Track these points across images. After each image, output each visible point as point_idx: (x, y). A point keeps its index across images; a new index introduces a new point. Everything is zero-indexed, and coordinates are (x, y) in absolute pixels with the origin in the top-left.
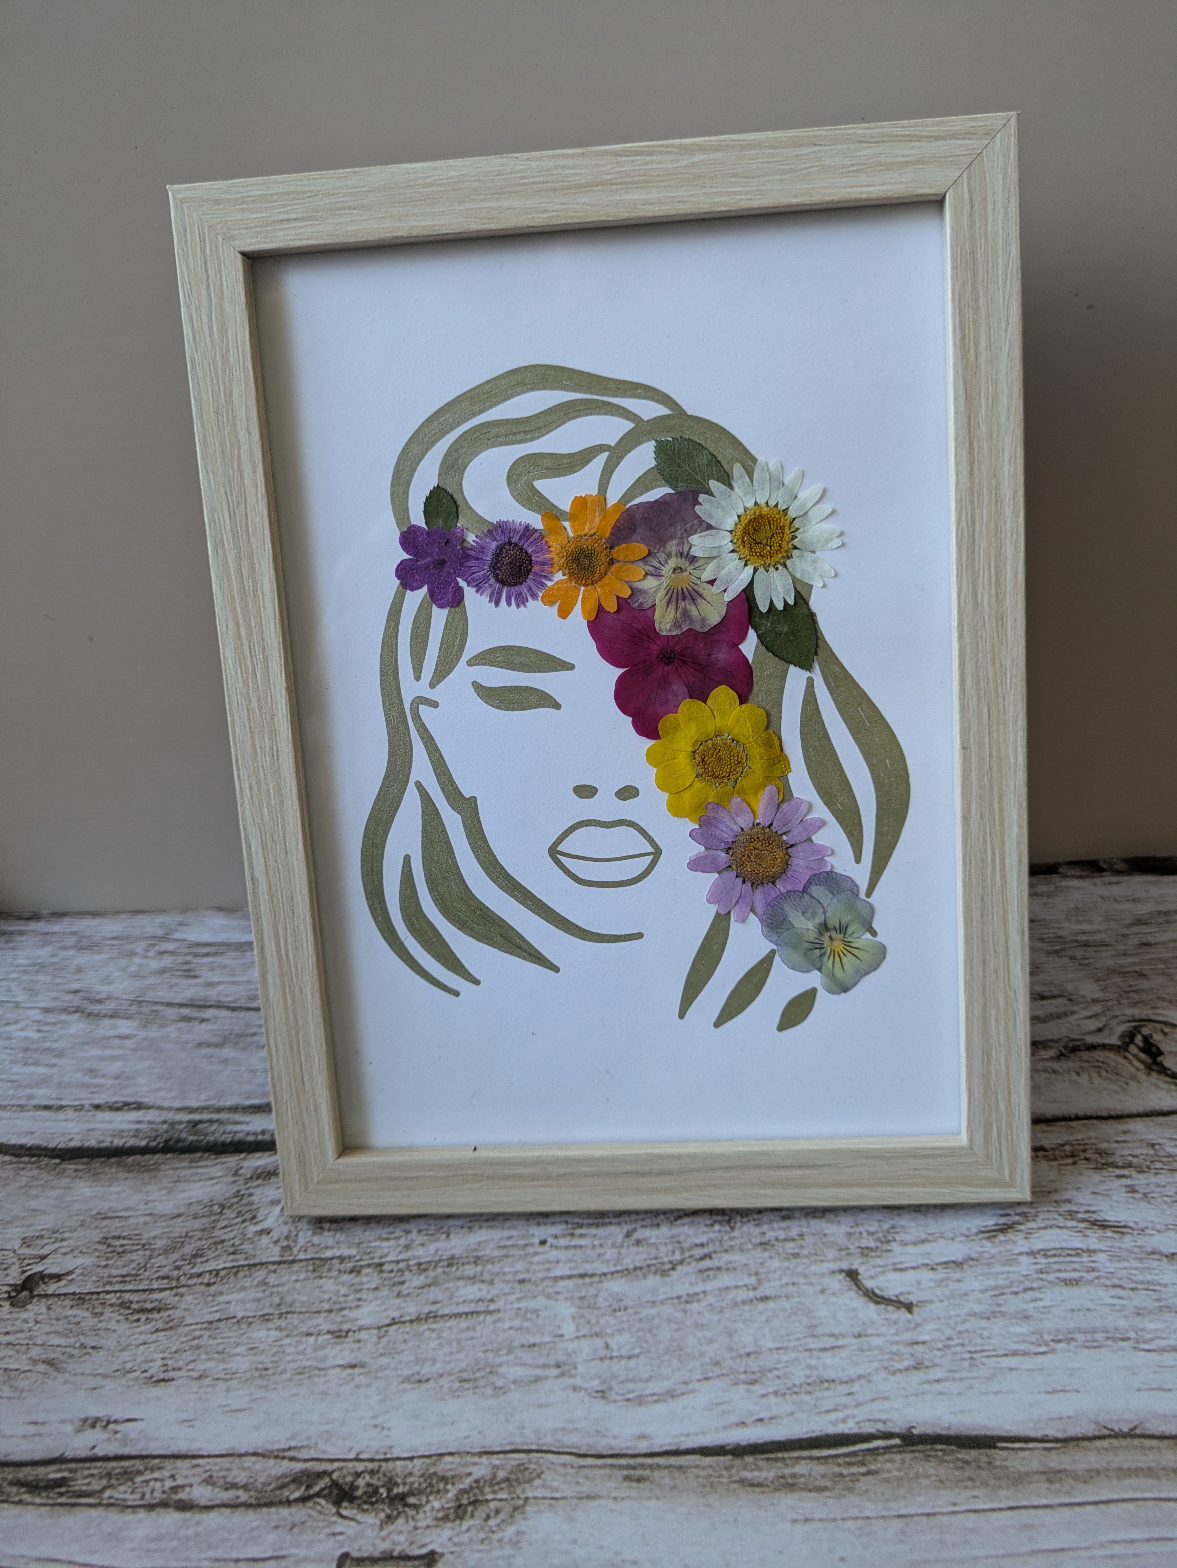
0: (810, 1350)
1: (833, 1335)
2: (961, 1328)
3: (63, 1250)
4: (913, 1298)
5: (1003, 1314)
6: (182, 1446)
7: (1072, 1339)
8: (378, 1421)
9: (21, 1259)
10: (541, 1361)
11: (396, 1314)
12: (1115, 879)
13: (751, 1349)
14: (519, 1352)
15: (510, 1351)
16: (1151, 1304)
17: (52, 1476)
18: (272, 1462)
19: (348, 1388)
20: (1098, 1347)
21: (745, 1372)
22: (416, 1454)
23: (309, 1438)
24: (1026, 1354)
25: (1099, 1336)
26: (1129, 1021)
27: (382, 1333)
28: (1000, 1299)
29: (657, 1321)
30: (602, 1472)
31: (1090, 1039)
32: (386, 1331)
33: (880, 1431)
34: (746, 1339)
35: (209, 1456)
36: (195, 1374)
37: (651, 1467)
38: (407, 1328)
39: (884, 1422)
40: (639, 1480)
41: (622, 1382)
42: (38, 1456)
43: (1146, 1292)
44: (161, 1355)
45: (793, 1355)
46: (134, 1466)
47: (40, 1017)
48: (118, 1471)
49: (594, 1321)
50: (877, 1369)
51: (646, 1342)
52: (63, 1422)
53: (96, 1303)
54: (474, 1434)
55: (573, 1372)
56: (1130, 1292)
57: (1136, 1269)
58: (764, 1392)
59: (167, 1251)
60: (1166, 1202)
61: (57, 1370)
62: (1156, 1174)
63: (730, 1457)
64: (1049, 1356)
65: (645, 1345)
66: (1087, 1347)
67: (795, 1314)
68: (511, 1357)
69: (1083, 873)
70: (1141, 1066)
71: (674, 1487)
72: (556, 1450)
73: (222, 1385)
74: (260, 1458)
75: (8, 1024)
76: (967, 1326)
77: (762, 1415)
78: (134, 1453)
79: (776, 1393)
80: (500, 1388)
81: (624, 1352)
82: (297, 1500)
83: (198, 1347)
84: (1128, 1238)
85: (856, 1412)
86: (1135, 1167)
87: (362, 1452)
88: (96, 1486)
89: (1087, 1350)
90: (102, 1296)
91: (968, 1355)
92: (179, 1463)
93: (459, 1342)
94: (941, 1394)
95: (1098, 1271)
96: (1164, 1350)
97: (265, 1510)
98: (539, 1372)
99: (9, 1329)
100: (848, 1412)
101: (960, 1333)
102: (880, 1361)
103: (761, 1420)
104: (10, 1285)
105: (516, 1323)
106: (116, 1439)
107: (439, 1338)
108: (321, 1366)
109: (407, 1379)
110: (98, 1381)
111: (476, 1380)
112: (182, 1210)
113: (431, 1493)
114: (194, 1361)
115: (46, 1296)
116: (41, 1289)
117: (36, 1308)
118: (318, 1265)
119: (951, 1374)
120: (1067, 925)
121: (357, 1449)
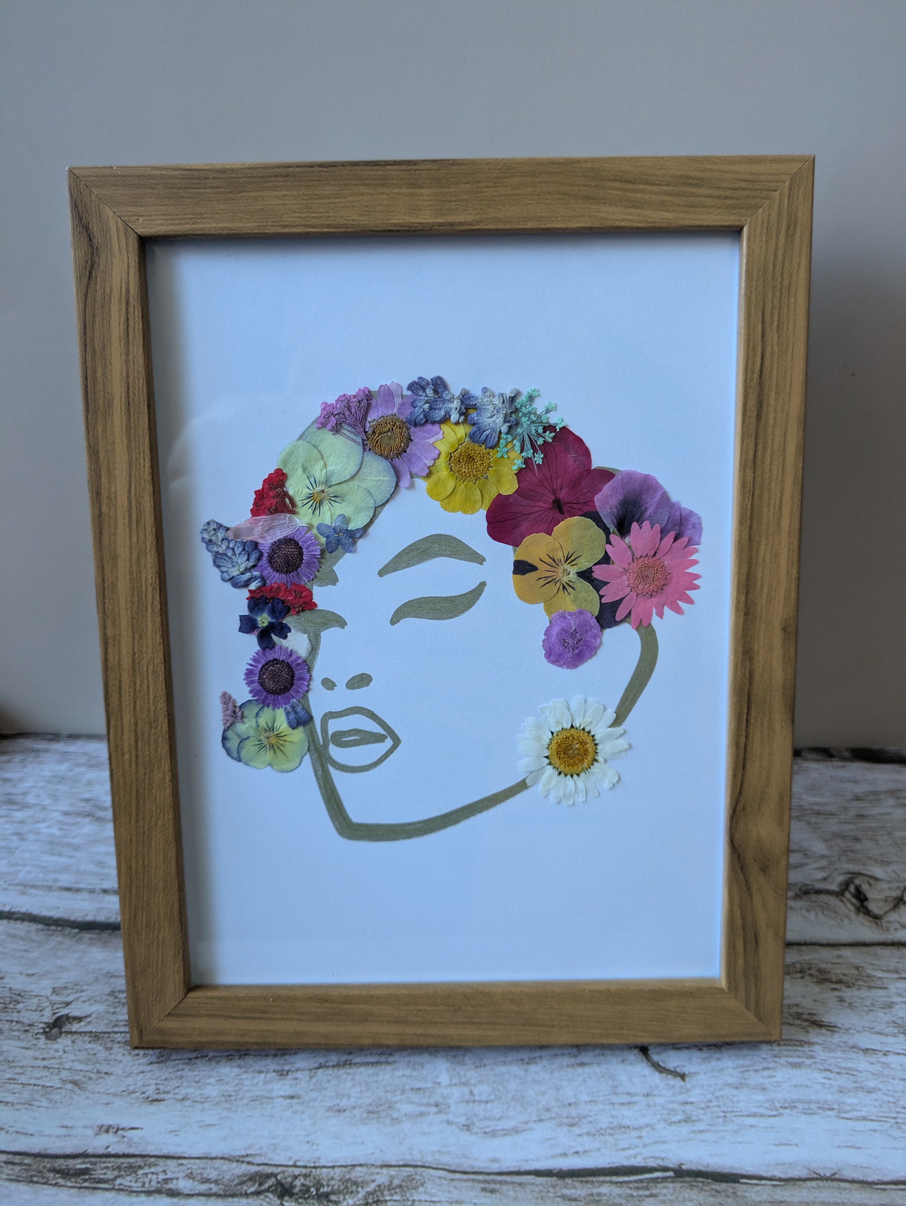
0: (613, 1104)
1: (629, 1094)
2: (718, 1094)
3: (83, 999)
4: (686, 1070)
5: (748, 1086)
6: (171, 1150)
7: (794, 1107)
8: (309, 1139)
9: (53, 1004)
10: (425, 1101)
11: (322, 1061)
12: (840, 764)
13: (572, 1100)
14: (409, 1094)
15: (403, 1092)
16: (850, 1085)
17: (78, 1166)
18: (234, 1164)
19: (288, 1113)
20: (812, 1114)
21: (567, 1117)
22: (336, 1164)
23: (261, 1149)
24: (762, 1116)
25: (813, 1106)
26: (846, 873)
27: (312, 1074)
28: (746, 1075)
29: (506, 1077)
30: (466, 1184)
31: (818, 886)
32: (316, 1073)
33: (660, 1166)
34: (568, 1093)
35: (190, 1158)
36: (179, 1097)
37: (500, 1182)
38: (330, 1071)
39: (663, 1159)
40: (492, 1191)
41: (482, 1120)
42: (68, 1151)
43: (847, 1076)
44: (155, 1082)
45: (601, 1107)
46: (136, 1162)
47: (61, 818)
48: (125, 1165)
49: (462, 1074)
50: (659, 1121)
51: (499, 1091)
52: (85, 1127)
53: (108, 1040)
54: (377, 1151)
55: (447, 1110)
56: (836, 1075)
57: (841, 1058)
58: (580, 1132)
60: (864, 1010)
61: (81, 1088)
62: (859, 989)
63: (555, 1178)
64: (778, 1118)
65: (497, 1093)
66: (805, 1114)
67: (603, 1077)
68: (404, 1097)
69: (818, 758)
70: (852, 908)
71: (516, 1198)
72: (435, 1166)
73: (199, 1106)
74: (226, 1161)
75: (38, 822)
76: (722, 1093)
77: (578, 1149)
78: (137, 1153)
79: (588, 1134)
80: (396, 1119)
81: (484, 1098)
82: (252, 1193)
83: (181, 1077)
84: (837, 1035)
85: (643, 1151)
86: (844, 983)
87: (299, 1161)
88: (110, 1175)
89: (804, 1116)
90: (112, 1035)
91: (722, 1114)
92: (169, 1162)
93: (367, 1084)
94: (703, 1141)
95: (815, 1058)
96: (857, 1119)
97: (230, 1199)
98: (423, 1109)
99: (45, 1056)
100: (638, 1150)
101: (717, 1097)
102: (661, 1114)
103: (577, 1153)
104: (45, 1023)
105: (407, 1072)
106: (123, 1142)
107: (353, 1080)
108: (269, 1095)
109: (330, 1109)
110: (110, 1098)
111: (379, 1112)
113: (347, 1193)
114: (178, 1087)
115: (71, 1033)
116: (67, 1027)
117: (64, 1042)
119: (709, 1127)
120: (805, 796)
121: (295, 1158)
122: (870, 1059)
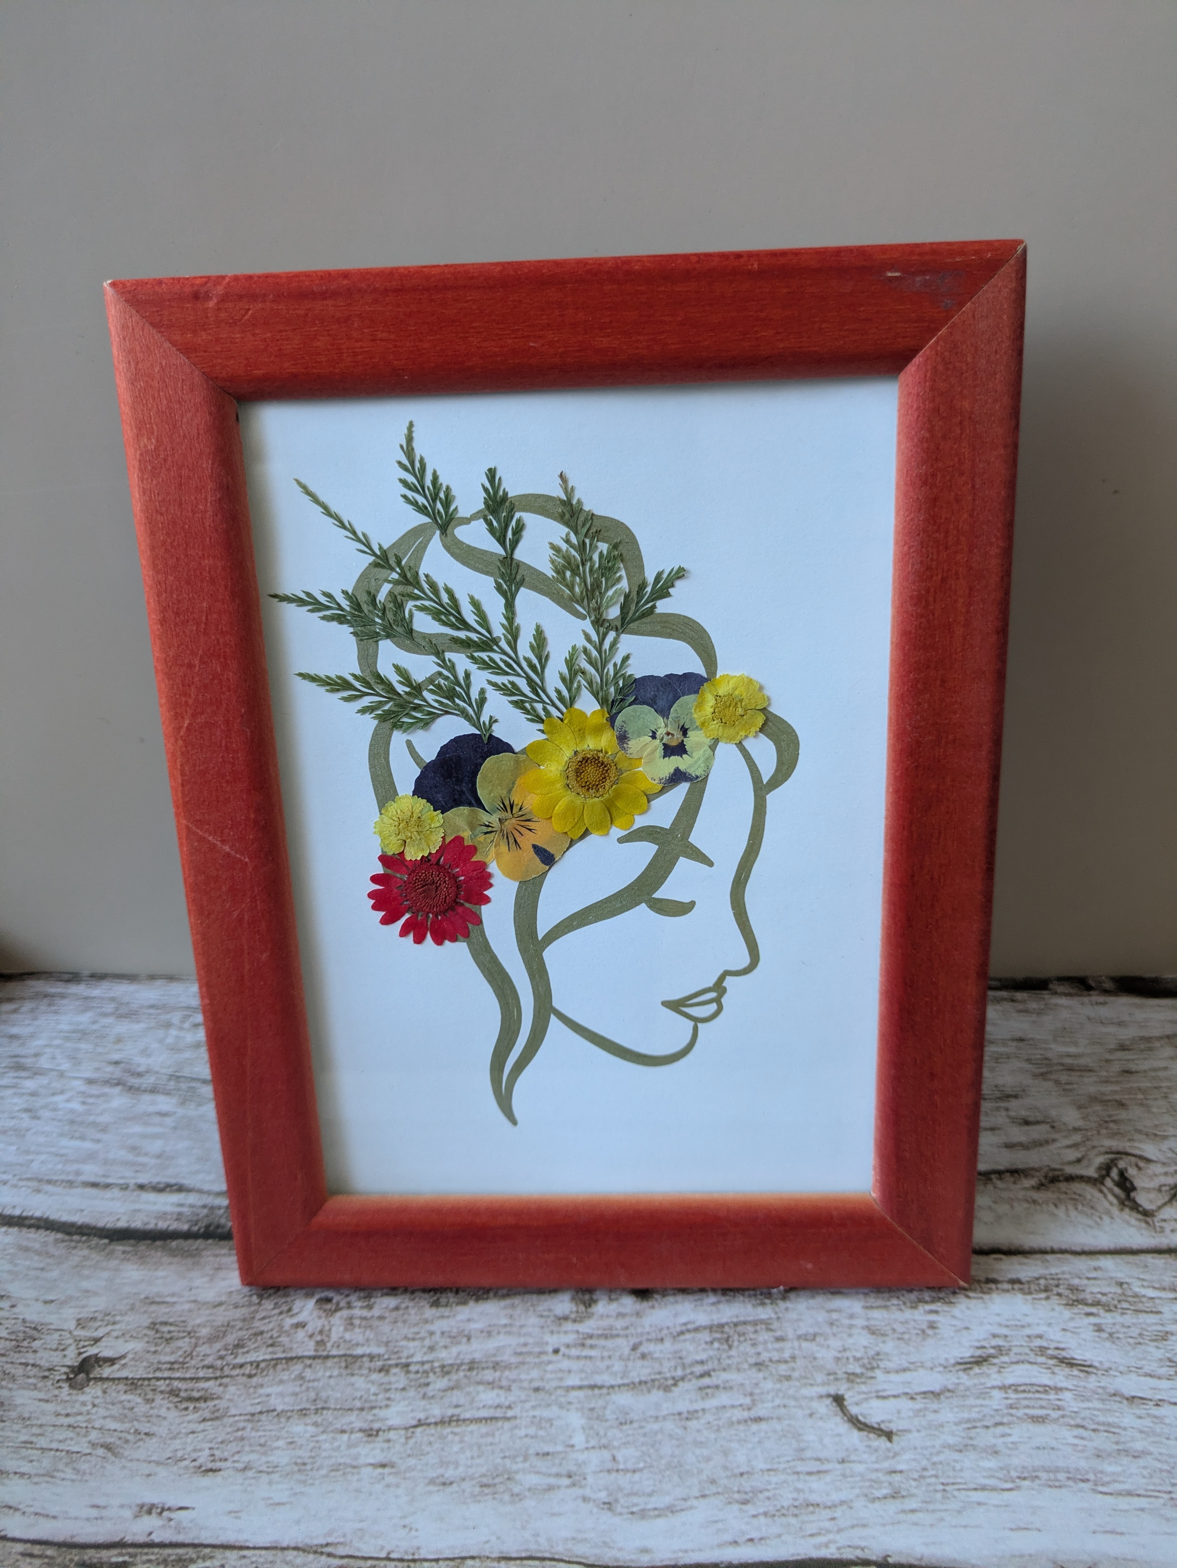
0: (798, 1473)
1: (819, 1459)
2: (935, 1459)
3: (115, 1334)
4: (893, 1427)
5: (975, 1447)
6: (229, 1537)
7: (1036, 1477)
8: (407, 1521)
9: (78, 1341)
10: (554, 1470)
11: (422, 1416)
12: (1101, 999)
13: (744, 1469)
14: (534, 1460)
15: (525, 1459)
16: (1110, 1446)
17: (114, 1560)
18: (311, 1557)
19: (379, 1487)
20: (1060, 1487)
21: (739, 1492)
22: (441, 1556)
23: (344, 1536)
24: (994, 1489)
25: (1062, 1476)
26: (1107, 1153)
27: (409, 1434)
28: (973, 1433)
29: (659, 1437)
31: (1070, 1170)
32: (413, 1433)
33: (859, 1558)
34: (740, 1458)
35: (254, 1548)
36: (240, 1466)
38: (432, 1430)
39: (863, 1549)
41: (628, 1495)
42: (100, 1539)
43: (1106, 1434)
44: (209, 1445)
45: (783, 1477)
46: (187, 1554)
47: (84, 1088)
48: (173, 1557)
49: (602, 1433)
50: (858, 1496)
51: (650, 1456)
52: (122, 1506)
53: (148, 1389)
54: (493, 1539)
55: (584, 1482)
56: (1092, 1434)
57: (1098, 1410)
58: (755, 1513)
59: (212, 1339)
60: (1129, 1344)
61: (115, 1455)
62: (1123, 1314)
64: (1014, 1492)
65: (648, 1459)
66: (1050, 1486)
67: (785, 1436)
68: (527, 1465)
69: (1072, 991)
70: (1115, 1201)
72: (567, 1559)
73: (265, 1478)
74: (301, 1553)
75: (54, 1094)
76: (941, 1457)
77: (752, 1536)
78: (187, 1541)
79: (765, 1514)
80: (517, 1495)
81: (630, 1466)
83: (242, 1439)
84: (1092, 1378)
85: (838, 1537)
86: (1103, 1306)
87: (392, 1551)
89: (1048, 1489)
90: (153, 1382)
91: (941, 1487)
92: (228, 1553)
93: (479, 1446)
94: (915, 1524)
95: (1064, 1410)
96: (1119, 1494)
98: (552, 1481)
99: (69, 1411)
100: (831, 1536)
101: (934, 1464)
102: (861, 1487)
103: (751, 1540)
104: (69, 1367)
105: (532, 1431)
106: (170, 1527)
107: (461, 1441)
108: (354, 1463)
109: (432, 1482)
110: (152, 1468)
111: (495, 1485)
112: (223, 1299)
114: (238, 1452)
115: (101, 1379)
116: (96, 1372)
117: (93, 1392)
118: (350, 1361)
119: (924, 1505)
120: (1053, 1046)
121: (388, 1548)
122: (1138, 1412)
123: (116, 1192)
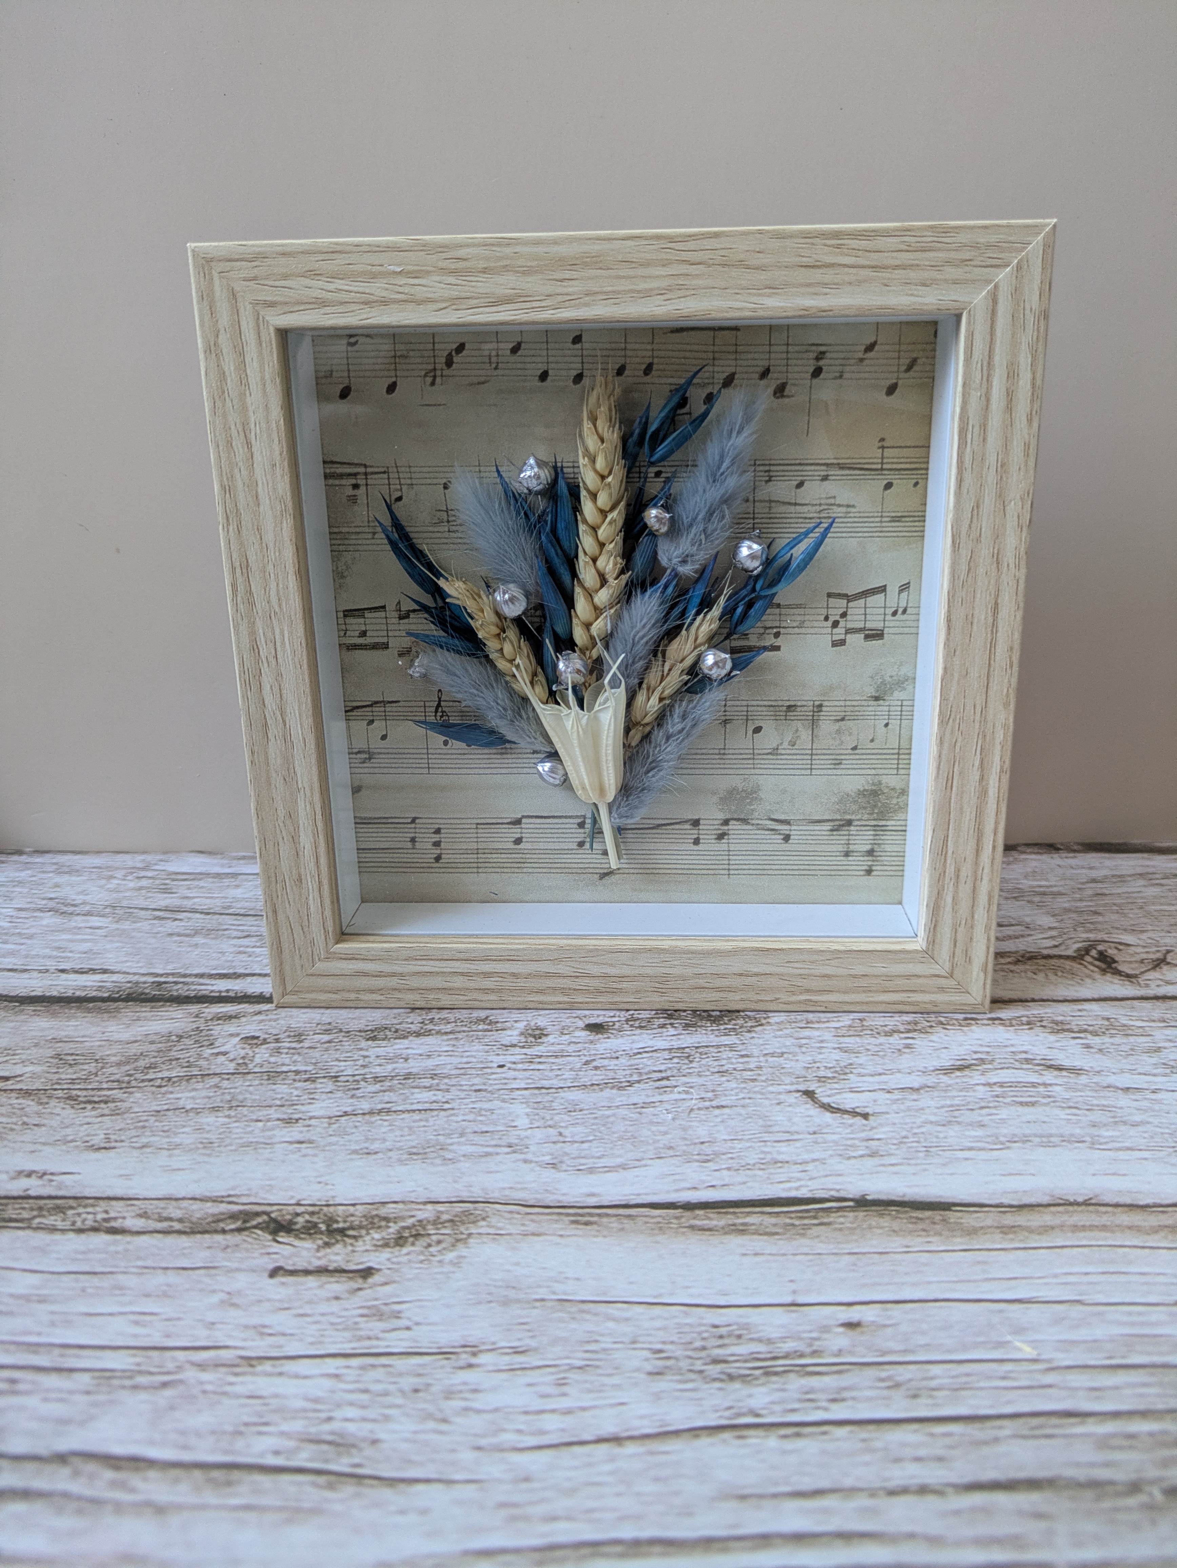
0: (765, 1141)
1: (789, 1132)
2: (916, 1131)
4: (869, 1110)
6: (117, 1192)
7: (1028, 1141)
8: (322, 1179)
10: (493, 1143)
11: (349, 1109)
12: (1071, 855)
13: (704, 1139)
14: (471, 1137)
15: (462, 1135)
16: (1107, 1120)
18: (209, 1204)
19: (294, 1157)
20: (1054, 1146)
21: (699, 1154)
22: (359, 1202)
23: (249, 1191)
24: (981, 1149)
25: (1055, 1139)
26: (1085, 941)
27: (333, 1122)
28: (956, 1113)
29: (612, 1119)
30: (549, 1217)
31: (1046, 952)
32: (337, 1120)
33: (833, 1197)
34: (701, 1132)
35: (145, 1199)
36: (138, 1145)
37: (599, 1215)
38: (360, 1118)
39: (838, 1191)
40: (586, 1224)
41: (575, 1158)
43: (1101, 1112)
44: (105, 1132)
45: (748, 1144)
46: (67, 1203)
47: (13, 913)
48: (49, 1206)
49: (548, 1117)
50: (831, 1156)
51: (600, 1132)
53: (43, 1096)
54: (420, 1189)
55: (525, 1150)
56: (1086, 1112)
57: (1092, 1097)
58: (717, 1168)
59: (121, 1064)
60: (1121, 1055)
62: (1111, 1037)
63: (680, 1210)
64: (1004, 1151)
65: (598, 1134)
66: (1043, 1146)
67: (751, 1118)
68: (463, 1139)
69: (1041, 850)
70: (1096, 970)
71: (622, 1229)
72: (504, 1202)
73: (164, 1153)
74: (198, 1202)
76: (923, 1130)
77: (714, 1183)
78: (68, 1195)
79: (729, 1169)
80: (450, 1160)
81: (578, 1139)
82: (232, 1231)
83: (144, 1127)
84: (1083, 1077)
85: (810, 1183)
86: (1091, 1032)
87: (304, 1200)
88: (26, 1215)
89: (1041, 1148)
90: (49, 1092)
91: (923, 1149)
92: (114, 1203)
93: (410, 1128)
94: (896, 1173)
95: (1054, 1097)
96: (1119, 1149)
97: (199, 1236)
98: (490, 1150)
100: (802, 1183)
101: (915, 1134)
102: (835, 1150)
103: (712, 1186)
105: (471, 1117)
106: (51, 1185)
107: (391, 1125)
108: (268, 1141)
109: (354, 1152)
110: (38, 1147)
111: (425, 1153)
112: (139, 1038)
113: (372, 1228)
114: (137, 1136)
118: (273, 1075)
119: (905, 1161)
120: (1025, 881)
121: (298, 1197)
122: (1134, 1097)
123: (35, 974)
